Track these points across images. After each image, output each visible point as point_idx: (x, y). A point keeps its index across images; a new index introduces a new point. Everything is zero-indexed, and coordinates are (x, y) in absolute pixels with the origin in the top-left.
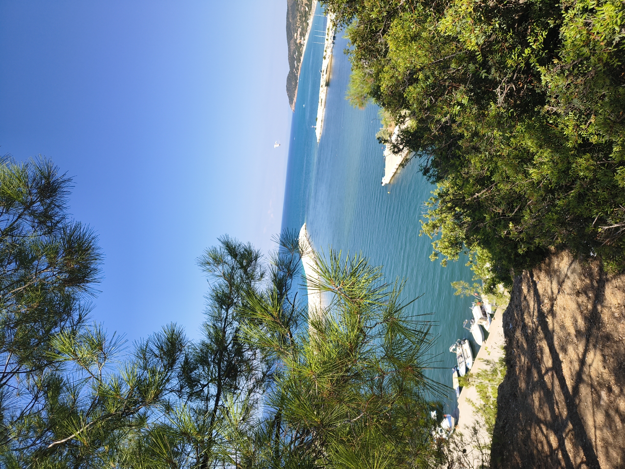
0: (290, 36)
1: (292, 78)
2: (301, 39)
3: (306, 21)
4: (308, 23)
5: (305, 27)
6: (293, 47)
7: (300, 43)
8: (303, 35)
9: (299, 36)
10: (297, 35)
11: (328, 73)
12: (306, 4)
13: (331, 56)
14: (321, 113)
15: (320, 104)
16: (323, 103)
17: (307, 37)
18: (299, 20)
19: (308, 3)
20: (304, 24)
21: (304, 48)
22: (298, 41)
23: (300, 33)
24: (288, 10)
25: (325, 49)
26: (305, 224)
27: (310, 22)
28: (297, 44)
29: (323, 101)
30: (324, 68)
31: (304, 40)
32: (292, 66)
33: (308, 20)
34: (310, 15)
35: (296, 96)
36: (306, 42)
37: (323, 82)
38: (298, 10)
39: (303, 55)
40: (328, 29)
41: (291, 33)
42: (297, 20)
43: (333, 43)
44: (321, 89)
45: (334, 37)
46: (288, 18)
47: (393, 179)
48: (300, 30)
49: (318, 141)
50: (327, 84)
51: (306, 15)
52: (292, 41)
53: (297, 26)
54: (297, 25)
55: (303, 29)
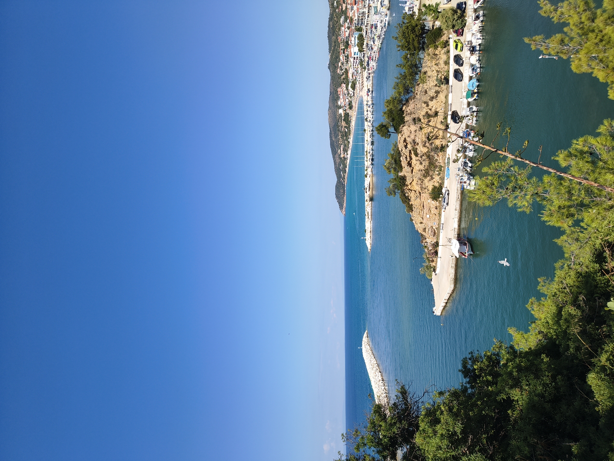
0: (334, 152)
1: (340, 186)
2: (344, 154)
3: (347, 140)
4: (349, 141)
5: (347, 145)
6: (338, 161)
7: (344, 157)
8: (345, 150)
9: (342, 152)
10: (341, 151)
11: (371, 190)
12: (345, 127)
13: (371, 175)
14: (368, 225)
15: (366, 217)
16: (370, 217)
17: (349, 152)
18: (340, 139)
19: (347, 126)
20: (346, 142)
21: (348, 161)
22: (342, 156)
23: (343, 149)
24: (330, 130)
25: (366, 169)
26: (366, 331)
27: (351, 140)
28: (341, 158)
29: (370, 214)
30: (366, 184)
31: (347, 154)
32: (339, 177)
33: (348, 139)
34: (350, 135)
35: (345, 202)
36: (349, 156)
37: (367, 197)
38: (339, 130)
39: (348, 166)
40: (366, 152)
41: (335, 149)
42: (339, 138)
43: (372, 164)
44: (366, 203)
45: (372, 160)
46: (331, 137)
47: (444, 311)
48: (342, 147)
49: (369, 251)
50: (371, 199)
51: (346, 135)
52: (337, 156)
53: (339, 144)
54: (340, 142)
55: (345, 146)
